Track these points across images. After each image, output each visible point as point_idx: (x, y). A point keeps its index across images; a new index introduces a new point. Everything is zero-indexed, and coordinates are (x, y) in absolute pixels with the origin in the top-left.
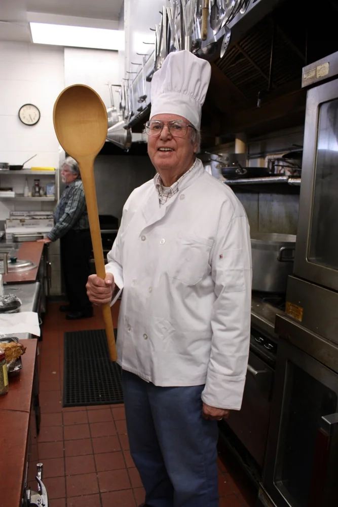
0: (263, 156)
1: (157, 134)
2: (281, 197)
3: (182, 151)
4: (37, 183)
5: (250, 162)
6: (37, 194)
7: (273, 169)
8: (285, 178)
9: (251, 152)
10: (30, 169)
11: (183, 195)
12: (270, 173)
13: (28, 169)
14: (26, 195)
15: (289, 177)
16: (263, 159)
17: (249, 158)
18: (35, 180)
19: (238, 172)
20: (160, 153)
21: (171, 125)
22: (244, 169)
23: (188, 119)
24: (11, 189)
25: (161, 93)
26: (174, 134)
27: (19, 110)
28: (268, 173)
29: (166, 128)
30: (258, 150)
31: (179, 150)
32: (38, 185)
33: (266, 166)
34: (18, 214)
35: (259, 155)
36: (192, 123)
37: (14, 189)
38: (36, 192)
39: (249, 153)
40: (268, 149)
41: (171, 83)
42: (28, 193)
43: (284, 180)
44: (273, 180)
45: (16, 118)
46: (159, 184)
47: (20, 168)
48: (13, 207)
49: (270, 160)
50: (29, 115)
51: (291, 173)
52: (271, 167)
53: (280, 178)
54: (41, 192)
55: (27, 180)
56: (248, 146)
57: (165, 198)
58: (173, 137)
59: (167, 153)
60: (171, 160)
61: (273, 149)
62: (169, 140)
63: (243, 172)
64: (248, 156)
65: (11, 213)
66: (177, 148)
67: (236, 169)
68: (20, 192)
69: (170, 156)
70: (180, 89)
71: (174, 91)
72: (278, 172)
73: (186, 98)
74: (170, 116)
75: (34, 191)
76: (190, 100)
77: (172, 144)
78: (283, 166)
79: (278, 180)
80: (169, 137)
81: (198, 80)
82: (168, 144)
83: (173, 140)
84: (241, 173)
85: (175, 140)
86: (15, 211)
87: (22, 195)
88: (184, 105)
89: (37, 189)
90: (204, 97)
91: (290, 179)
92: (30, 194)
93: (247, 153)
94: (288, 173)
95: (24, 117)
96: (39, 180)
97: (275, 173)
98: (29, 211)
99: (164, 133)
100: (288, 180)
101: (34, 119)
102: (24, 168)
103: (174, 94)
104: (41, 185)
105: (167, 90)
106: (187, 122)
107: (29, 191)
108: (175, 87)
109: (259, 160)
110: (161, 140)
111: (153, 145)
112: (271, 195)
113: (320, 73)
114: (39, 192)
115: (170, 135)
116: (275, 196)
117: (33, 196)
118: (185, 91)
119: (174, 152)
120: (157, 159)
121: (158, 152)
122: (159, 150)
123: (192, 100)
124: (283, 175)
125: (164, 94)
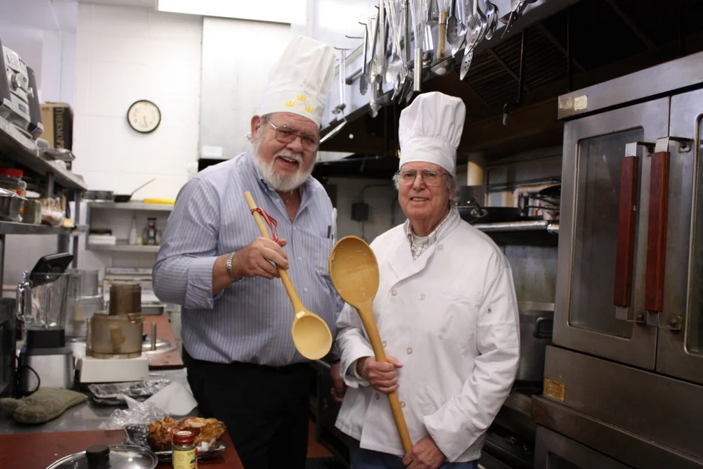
0: (510, 187)
1: (409, 183)
2: (538, 250)
3: (437, 201)
4: (151, 224)
5: (490, 197)
6: (151, 241)
7: (526, 210)
8: (543, 224)
9: (491, 182)
10: (143, 201)
11: (442, 245)
12: (522, 214)
13: (137, 201)
14: (133, 241)
15: (549, 222)
16: (510, 193)
17: (489, 191)
18: (149, 219)
19: (474, 214)
20: (414, 203)
21: (425, 174)
22: (483, 210)
23: (442, 166)
24: (109, 232)
25: (411, 137)
26: (428, 184)
27: (127, 109)
28: (519, 215)
29: (419, 176)
30: (503, 179)
31: (434, 199)
32: (153, 227)
33: (515, 205)
34: (119, 272)
35: (504, 187)
36: (447, 169)
37: (113, 232)
38: (149, 238)
39: (488, 184)
40: (518, 178)
41: (423, 128)
42: (136, 239)
43: (541, 226)
44: (526, 227)
45: (123, 121)
46: (410, 233)
47: (126, 198)
48: (110, 261)
49: (521, 196)
50: (143, 117)
51: (552, 216)
52: (522, 206)
53: (536, 223)
54: (158, 238)
55: (135, 218)
56: (487, 174)
57: (419, 249)
58: (426, 187)
59: (421, 203)
60: (425, 210)
61: (525, 178)
62: (422, 189)
63: (481, 213)
64: (488, 188)
65: (108, 270)
66: (432, 197)
67: (472, 209)
68: (124, 237)
69: (423, 206)
70: (432, 134)
71: (426, 136)
72: (534, 214)
73: (439, 143)
74: (423, 164)
75: (145, 236)
76: (444, 144)
77: (426, 193)
78: (540, 207)
79: (532, 226)
80: (423, 187)
81: (452, 124)
82: (421, 194)
83: (427, 189)
84: (478, 216)
85: (429, 189)
86: (113, 267)
87: (127, 242)
88: (437, 152)
89: (152, 234)
90: (459, 140)
91: (550, 225)
92: (140, 241)
93: (486, 183)
94: (548, 217)
95: (136, 121)
96: (155, 219)
97: (530, 214)
98: (136, 268)
99: (417, 182)
100: (547, 226)
101: (151, 123)
102: (132, 198)
103: (426, 139)
104: (158, 228)
105: (418, 135)
106: (441, 169)
107: (138, 236)
108: (428, 132)
109: (504, 195)
110: (415, 189)
111: (406, 195)
112: (523, 248)
113: (578, 105)
114: (154, 238)
115: (424, 184)
116: (529, 249)
117: (145, 243)
118: (438, 135)
119: (428, 202)
120: (408, 207)
121: (411, 201)
122: (411, 199)
123: (446, 144)
124: (540, 218)
125: (416, 139)
